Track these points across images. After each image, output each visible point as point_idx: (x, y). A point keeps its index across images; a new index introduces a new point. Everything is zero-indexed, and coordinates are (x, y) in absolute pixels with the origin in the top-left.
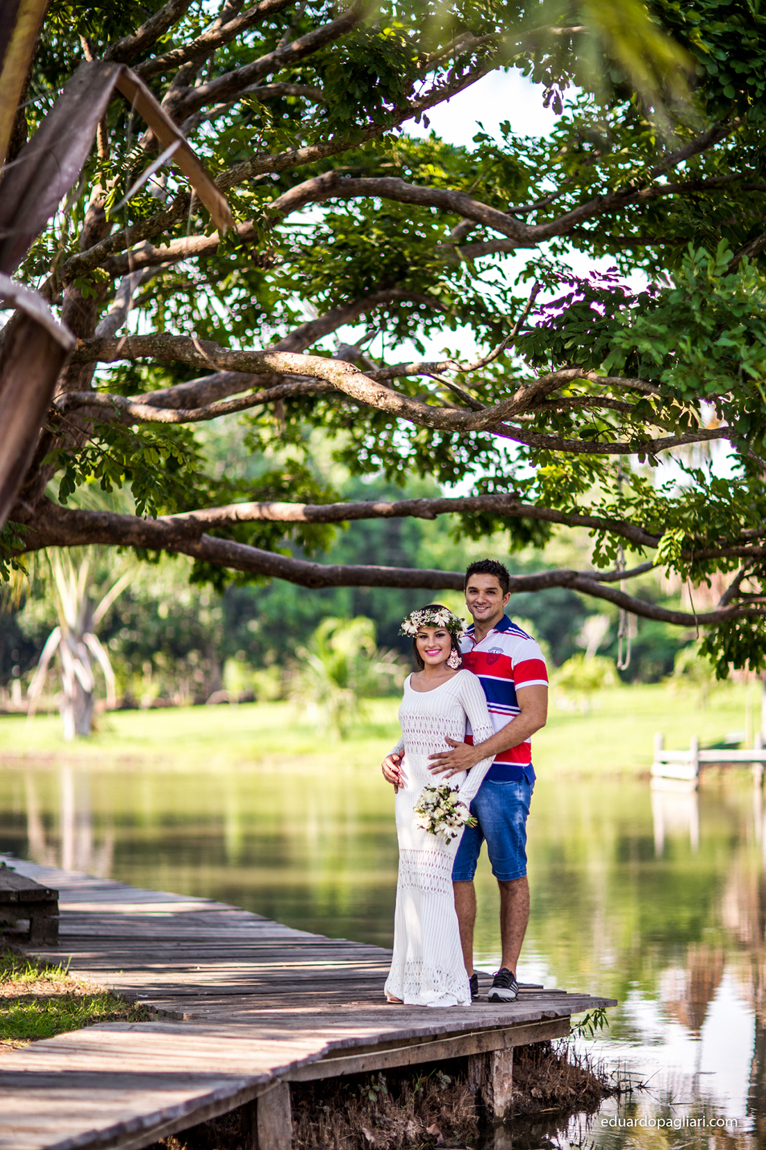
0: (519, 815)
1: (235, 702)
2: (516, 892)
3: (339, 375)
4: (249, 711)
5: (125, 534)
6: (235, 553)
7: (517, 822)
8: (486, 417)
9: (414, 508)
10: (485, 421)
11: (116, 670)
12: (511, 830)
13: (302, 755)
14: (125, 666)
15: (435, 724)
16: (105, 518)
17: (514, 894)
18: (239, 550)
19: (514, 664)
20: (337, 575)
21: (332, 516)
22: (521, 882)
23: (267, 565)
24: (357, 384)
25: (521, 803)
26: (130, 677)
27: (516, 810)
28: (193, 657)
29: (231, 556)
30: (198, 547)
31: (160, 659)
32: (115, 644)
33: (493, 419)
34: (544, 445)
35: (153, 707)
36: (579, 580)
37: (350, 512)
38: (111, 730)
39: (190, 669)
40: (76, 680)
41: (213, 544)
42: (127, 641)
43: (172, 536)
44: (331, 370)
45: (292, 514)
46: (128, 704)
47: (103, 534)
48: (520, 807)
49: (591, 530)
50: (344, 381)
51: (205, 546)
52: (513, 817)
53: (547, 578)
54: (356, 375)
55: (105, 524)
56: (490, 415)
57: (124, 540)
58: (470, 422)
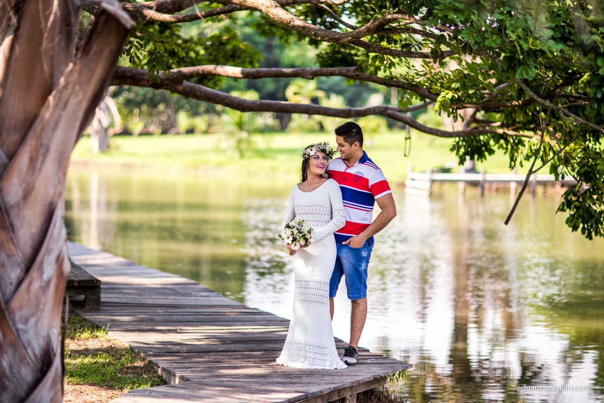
0: (364, 265)
1: (183, 133)
2: (360, 305)
3: (268, 7)
5: (141, 80)
6: (201, 92)
7: (363, 268)
8: (351, 36)
9: (301, 73)
10: (350, 38)
11: (120, 113)
12: (359, 272)
14: (125, 111)
15: (318, 209)
16: (129, 71)
20: (257, 106)
21: (256, 75)
22: (363, 300)
23: (218, 99)
24: (277, 13)
25: (364, 258)
26: (127, 116)
27: (362, 261)
28: (161, 107)
29: (198, 93)
30: (181, 88)
31: (145, 108)
32: (121, 99)
33: (354, 38)
34: (382, 52)
35: (141, 134)
37: (266, 74)
38: (117, 147)
39: (159, 113)
40: (100, 121)
41: (189, 87)
42: (125, 98)
43: (166, 82)
44: (263, 4)
45: (234, 73)
46: (126, 132)
48: (364, 260)
49: (399, 89)
50: (270, 11)
51: (184, 88)
52: (360, 266)
53: (371, 110)
54: (277, 8)
55: (130, 74)
56: (352, 35)
57: (140, 84)
58: (341, 39)
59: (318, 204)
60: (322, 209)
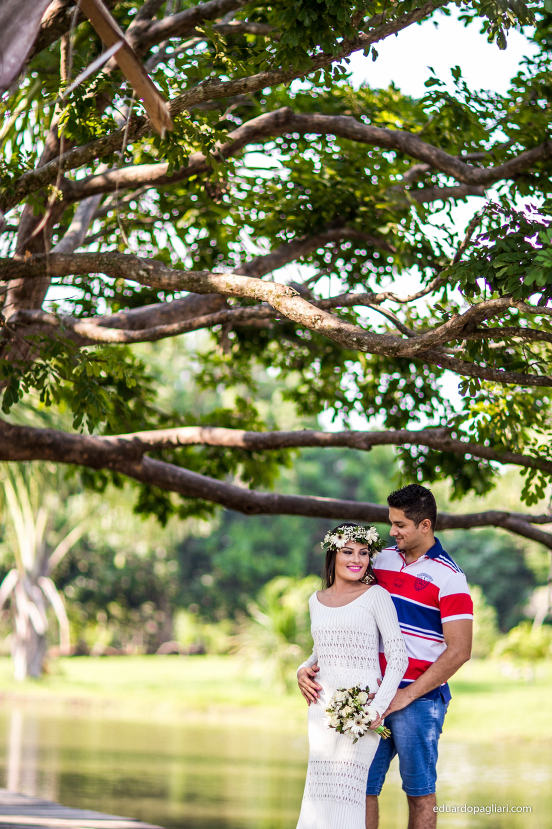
0: (432, 732)
1: (184, 654)
2: (424, 809)
3: (278, 297)
4: (199, 663)
5: (69, 451)
6: (174, 476)
7: (431, 739)
8: (418, 344)
9: (350, 439)
10: (417, 347)
11: (70, 617)
12: (424, 746)
13: (247, 706)
14: (79, 613)
15: (354, 637)
16: (49, 435)
17: (421, 811)
18: (179, 474)
19: (441, 595)
20: (273, 503)
21: (270, 443)
22: (429, 799)
23: (205, 490)
24: (295, 307)
25: (435, 720)
26: (84, 625)
27: (429, 727)
28: (147, 608)
29: (170, 479)
30: (138, 468)
31: (115, 609)
32: (72, 591)
33: (425, 346)
34: (474, 374)
35: (104, 655)
36: (511, 521)
37: (288, 440)
38: (61, 674)
39: (144, 620)
40: (30, 623)
41: (154, 466)
42: (83, 589)
43: (113, 456)
44: (271, 292)
45: (231, 440)
46: (81, 651)
47: (47, 451)
48: (434, 724)
49: (522, 468)
50: (283, 303)
51: (145, 469)
52: (426, 734)
53: (480, 517)
54: (295, 298)
56: (422, 342)
57: (66, 458)
58: (403, 348)
59: (353, 629)
60: (361, 638)
